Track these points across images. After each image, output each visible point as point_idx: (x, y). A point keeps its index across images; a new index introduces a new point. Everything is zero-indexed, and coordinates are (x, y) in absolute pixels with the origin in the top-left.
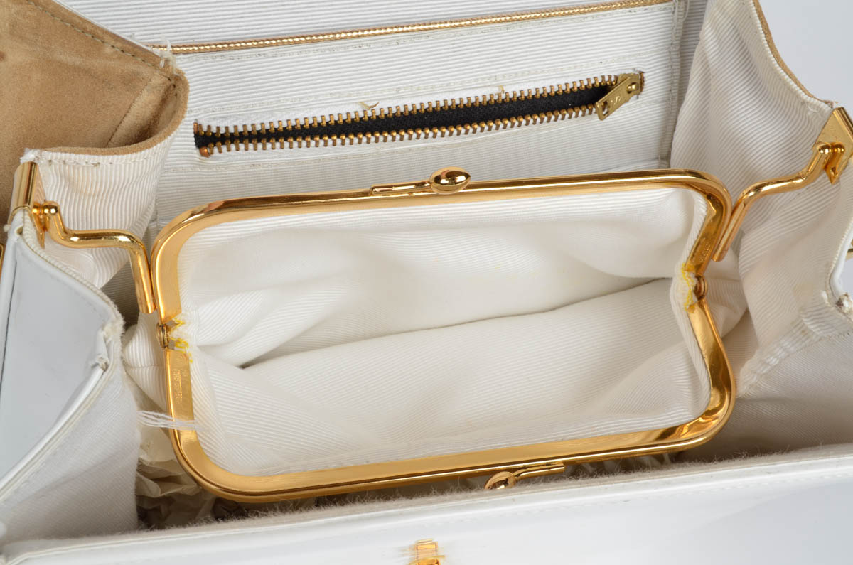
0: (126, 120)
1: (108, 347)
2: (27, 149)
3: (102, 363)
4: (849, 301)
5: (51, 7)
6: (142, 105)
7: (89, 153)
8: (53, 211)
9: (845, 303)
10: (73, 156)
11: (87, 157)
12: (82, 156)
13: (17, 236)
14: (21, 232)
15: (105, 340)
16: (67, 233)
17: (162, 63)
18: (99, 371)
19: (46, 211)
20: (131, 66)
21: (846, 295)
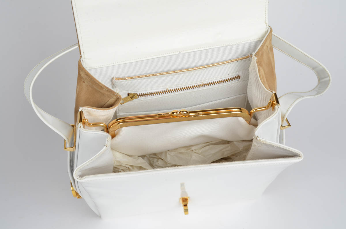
0: (107, 103)
1: (108, 142)
2: (80, 107)
3: (106, 145)
4: (259, 138)
5: (93, 79)
6: (111, 100)
7: (93, 108)
8: (86, 121)
9: (258, 138)
10: (90, 108)
11: (93, 109)
12: (92, 109)
13: (79, 128)
14: (80, 127)
15: (108, 141)
16: (89, 124)
17: (116, 94)
18: (105, 147)
19: (85, 121)
20: (109, 93)
21: (258, 137)
